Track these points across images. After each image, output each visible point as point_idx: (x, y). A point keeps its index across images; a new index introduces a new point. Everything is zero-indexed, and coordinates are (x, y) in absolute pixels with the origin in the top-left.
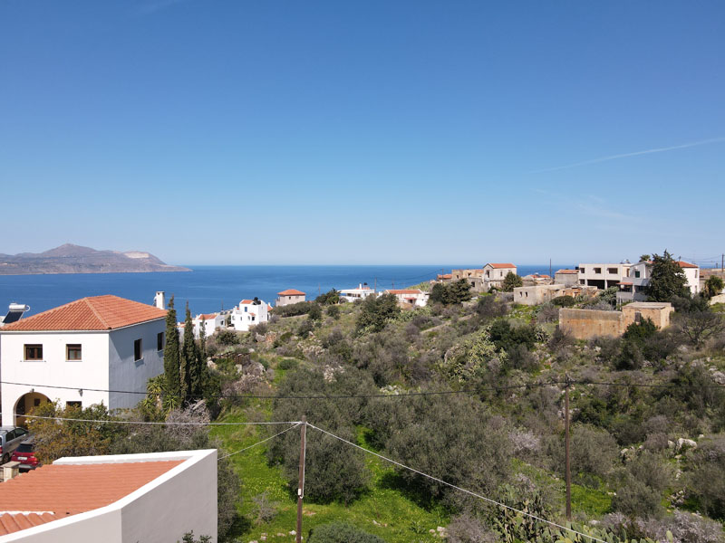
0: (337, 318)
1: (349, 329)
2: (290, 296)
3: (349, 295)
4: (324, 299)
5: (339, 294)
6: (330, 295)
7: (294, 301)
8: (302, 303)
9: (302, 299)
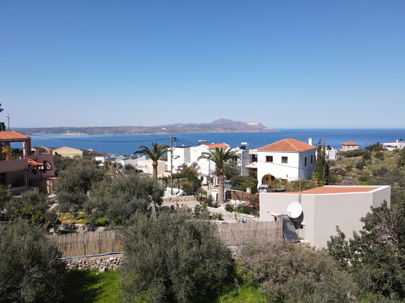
0: (382, 159)
1: (391, 166)
2: (349, 146)
3: (389, 146)
4: (371, 148)
5: (382, 145)
6: (375, 146)
7: (351, 148)
8: (357, 150)
9: (356, 148)
